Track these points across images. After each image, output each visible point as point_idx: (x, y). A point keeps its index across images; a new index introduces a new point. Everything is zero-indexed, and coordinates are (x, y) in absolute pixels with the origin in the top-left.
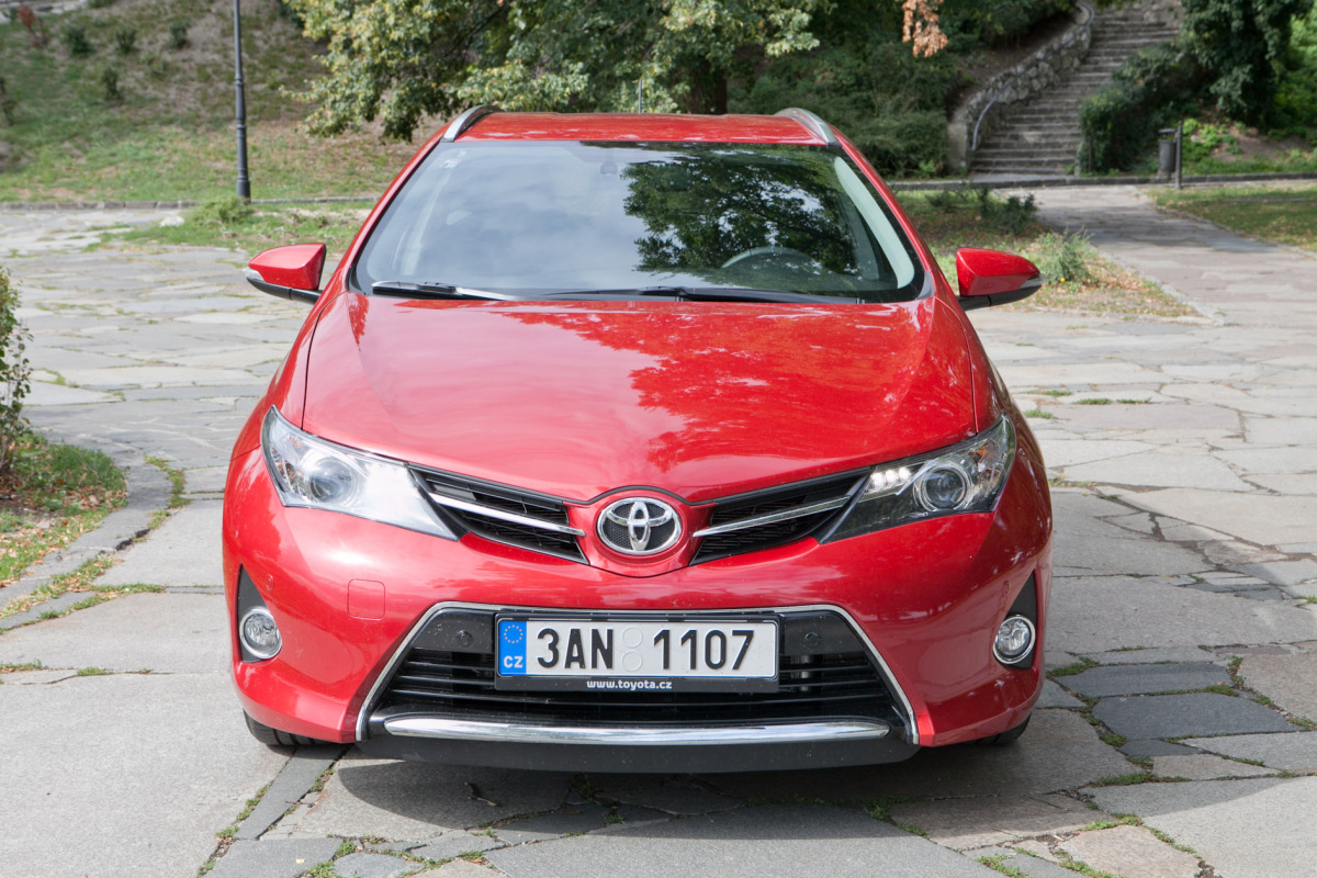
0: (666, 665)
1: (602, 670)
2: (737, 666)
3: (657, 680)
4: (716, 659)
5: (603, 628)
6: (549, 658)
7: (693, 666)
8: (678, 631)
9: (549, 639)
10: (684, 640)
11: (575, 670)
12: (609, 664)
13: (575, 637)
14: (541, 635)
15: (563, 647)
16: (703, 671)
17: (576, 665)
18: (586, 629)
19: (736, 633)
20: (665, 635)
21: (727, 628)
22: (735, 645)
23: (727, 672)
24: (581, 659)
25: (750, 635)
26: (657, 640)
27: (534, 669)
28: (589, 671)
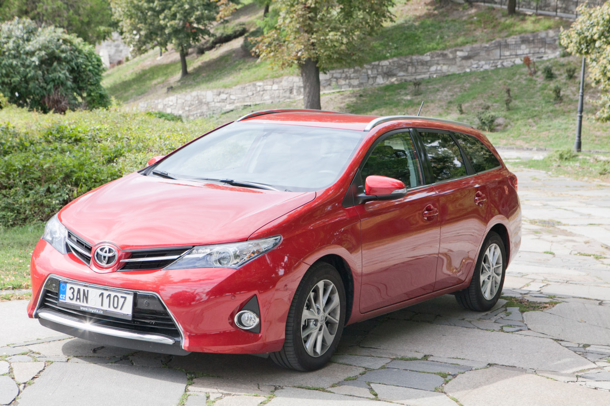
0: (102, 305)
1: (85, 304)
2: (121, 309)
3: (99, 310)
4: (116, 306)
5: (86, 289)
6: (72, 298)
7: (109, 307)
8: (106, 293)
9: (72, 290)
10: (107, 297)
11: (78, 303)
12: (87, 302)
13: (79, 290)
14: (70, 289)
15: (76, 293)
16: (112, 309)
17: (78, 300)
18: (82, 288)
19: (122, 297)
20: (102, 294)
21: (119, 295)
22: (121, 301)
23: (118, 310)
24: (79, 299)
25: (125, 298)
26: (100, 295)
27: (68, 301)
28: (81, 304)
